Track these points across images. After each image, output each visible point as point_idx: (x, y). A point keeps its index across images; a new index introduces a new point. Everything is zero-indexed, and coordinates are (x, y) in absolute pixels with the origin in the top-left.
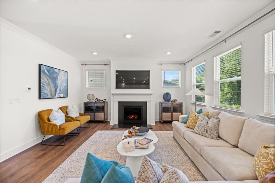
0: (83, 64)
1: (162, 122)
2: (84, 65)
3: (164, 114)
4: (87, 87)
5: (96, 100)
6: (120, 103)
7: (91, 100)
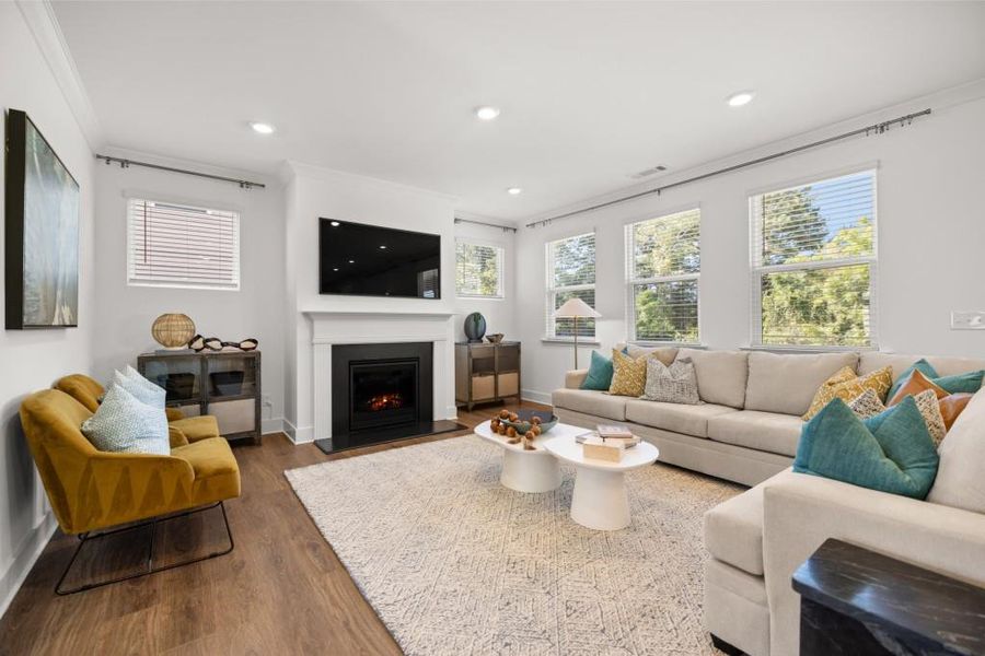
0: (109, 159)
1: (471, 406)
2: (115, 166)
3: (477, 380)
4: (132, 280)
5: (198, 344)
6: (338, 351)
7: (172, 345)
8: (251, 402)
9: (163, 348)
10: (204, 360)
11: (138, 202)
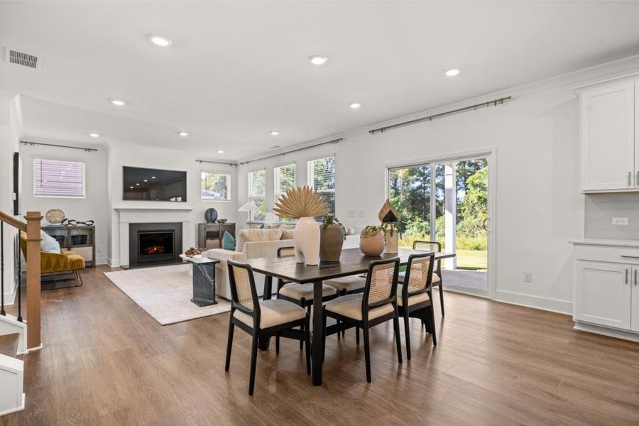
0: (26, 142)
3: (209, 241)
4: (36, 194)
5: (66, 223)
6: (132, 226)
7: (55, 223)
8: (91, 248)
9: (50, 224)
10: (69, 229)
11: (38, 160)
